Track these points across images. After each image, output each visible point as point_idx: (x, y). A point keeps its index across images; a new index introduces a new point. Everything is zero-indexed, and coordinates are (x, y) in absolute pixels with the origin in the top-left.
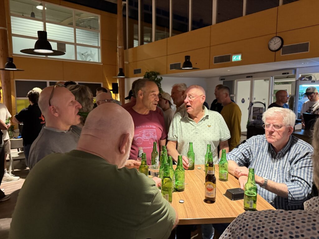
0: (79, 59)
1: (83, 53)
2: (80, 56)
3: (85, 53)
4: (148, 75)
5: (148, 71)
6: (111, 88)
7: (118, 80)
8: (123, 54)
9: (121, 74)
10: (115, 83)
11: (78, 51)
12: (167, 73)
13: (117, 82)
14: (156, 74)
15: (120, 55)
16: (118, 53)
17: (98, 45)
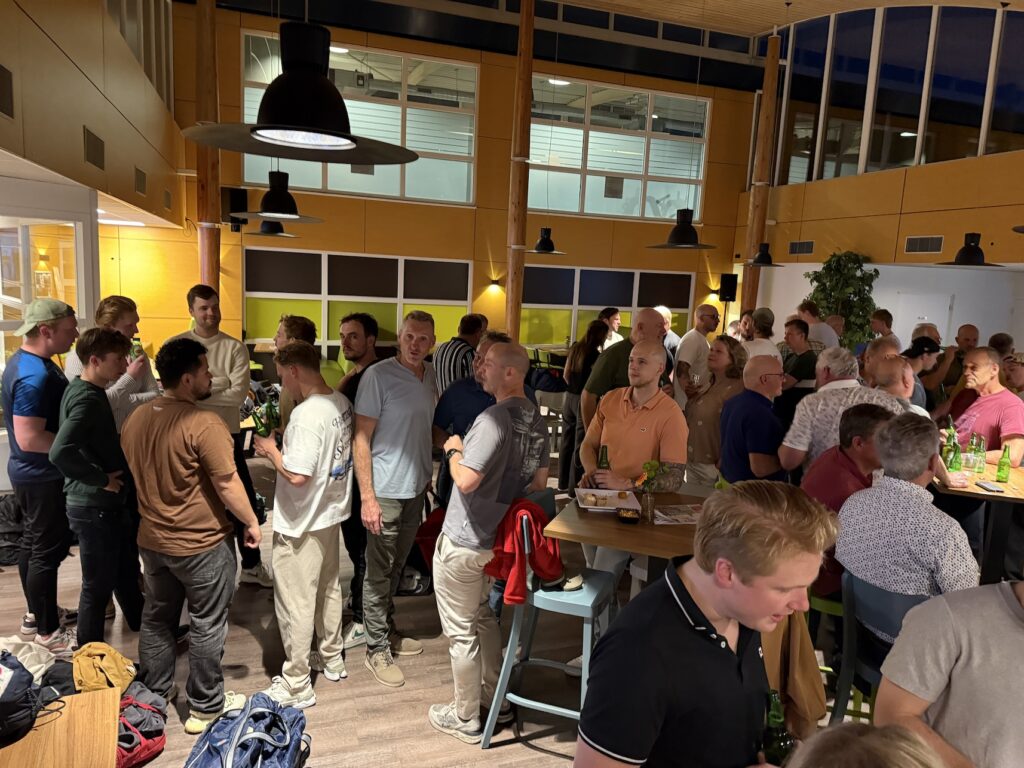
0: (649, 214)
2: (653, 207)
3: (664, 199)
4: (838, 261)
5: (838, 253)
6: (715, 285)
7: (735, 265)
8: (765, 201)
9: (765, 258)
10: (729, 273)
11: (648, 195)
12: (895, 261)
13: (734, 272)
14: (858, 260)
15: (757, 204)
16: (751, 199)
17: (697, 177)
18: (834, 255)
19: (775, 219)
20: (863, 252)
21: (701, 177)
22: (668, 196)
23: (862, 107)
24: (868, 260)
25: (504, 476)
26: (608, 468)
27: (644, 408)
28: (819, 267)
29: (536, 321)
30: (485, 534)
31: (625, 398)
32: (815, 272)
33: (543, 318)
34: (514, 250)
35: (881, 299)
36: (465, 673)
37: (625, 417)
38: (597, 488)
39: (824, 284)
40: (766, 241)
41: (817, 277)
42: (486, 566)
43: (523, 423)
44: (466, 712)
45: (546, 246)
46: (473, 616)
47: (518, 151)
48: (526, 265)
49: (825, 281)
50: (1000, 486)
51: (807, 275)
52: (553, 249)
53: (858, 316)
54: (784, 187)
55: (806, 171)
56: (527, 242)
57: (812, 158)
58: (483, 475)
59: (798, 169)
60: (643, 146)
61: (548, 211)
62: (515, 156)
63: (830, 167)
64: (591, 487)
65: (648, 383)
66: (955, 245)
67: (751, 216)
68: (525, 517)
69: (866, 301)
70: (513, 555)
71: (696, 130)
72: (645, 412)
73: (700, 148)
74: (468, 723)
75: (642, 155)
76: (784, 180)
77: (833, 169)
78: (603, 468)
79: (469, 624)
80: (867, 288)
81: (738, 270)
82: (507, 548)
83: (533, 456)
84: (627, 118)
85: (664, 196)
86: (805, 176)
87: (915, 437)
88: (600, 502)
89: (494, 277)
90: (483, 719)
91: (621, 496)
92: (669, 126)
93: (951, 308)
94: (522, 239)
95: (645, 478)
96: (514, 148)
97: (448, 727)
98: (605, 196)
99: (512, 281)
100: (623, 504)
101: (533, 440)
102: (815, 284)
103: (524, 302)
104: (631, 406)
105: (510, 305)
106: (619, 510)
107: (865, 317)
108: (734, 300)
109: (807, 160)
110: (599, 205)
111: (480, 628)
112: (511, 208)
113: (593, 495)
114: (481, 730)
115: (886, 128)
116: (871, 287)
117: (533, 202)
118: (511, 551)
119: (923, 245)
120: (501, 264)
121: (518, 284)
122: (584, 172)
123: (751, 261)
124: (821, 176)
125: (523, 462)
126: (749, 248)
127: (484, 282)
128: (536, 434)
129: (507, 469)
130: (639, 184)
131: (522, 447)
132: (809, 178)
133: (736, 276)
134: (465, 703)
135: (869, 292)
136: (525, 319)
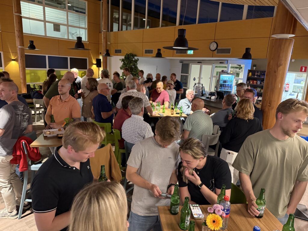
0: (70, 38)
1: (73, 33)
2: (71, 35)
3: (75, 33)
4: (128, 56)
5: (128, 53)
6: (95, 62)
7: (100, 56)
8: (106, 36)
9: (108, 54)
10: (98, 58)
11: (69, 31)
12: (142, 56)
13: (100, 58)
14: (134, 56)
15: (104, 37)
16: (102, 35)
17: (85, 27)
18: (127, 54)
19: (110, 42)
20: (134, 53)
21: (86, 27)
22: (76, 32)
23: (131, 10)
24: (136, 56)
25: (13, 129)
26: (54, 122)
27: (65, 101)
28: (123, 57)
29: (33, 74)
30: (8, 150)
31: (58, 99)
32: (122, 59)
33: (35, 73)
34: (20, 48)
35: (140, 67)
36: (8, 198)
37: (59, 105)
38: (51, 129)
39: (125, 63)
40: (108, 49)
41: (123, 60)
42: (11, 161)
43: (19, 110)
44: (10, 210)
45: (32, 47)
46: (8, 178)
47: (16, 11)
48: (25, 54)
49: (125, 61)
50: (163, 114)
51: (120, 60)
52: (35, 48)
53: (134, 72)
54: (112, 32)
55: (117, 28)
56: (25, 46)
57: (119, 23)
58: (4, 130)
59: (115, 27)
60: (66, 14)
61: (31, 34)
62: (15, 13)
63: (124, 27)
64: (49, 129)
65: (65, 93)
66: (155, 52)
67: (103, 41)
68: (24, 142)
69: (136, 68)
70: (21, 155)
71: (83, 11)
72: (66, 103)
73: (85, 17)
74: (12, 213)
75: (66, 17)
76: (112, 30)
77: (125, 28)
78: (53, 122)
79: (7, 181)
80: (136, 64)
81: (101, 57)
82: (18, 153)
83: (25, 121)
84: (60, 4)
85: (75, 32)
86: (117, 29)
87: (138, 103)
88: (51, 133)
89: (13, 58)
90: (18, 210)
91: (59, 130)
92: (75, 9)
93: (157, 69)
94: (22, 44)
95: (65, 123)
96: (14, 9)
97: (4, 216)
98: (54, 31)
99: (20, 60)
100: (60, 133)
101: (24, 116)
102: (123, 62)
103: (26, 67)
104: (61, 101)
105: (21, 68)
106: (58, 135)
107: (136, 72)
108: (101, 67)
109: (118, 24)
110: (52, 33)
111: (12, 181)
112: (16, 33)
113: (49, 131)
114: (17, 214)
115: (139, 17)
116: (137, 63)
117: (25, 30)
118: (20, 154)
119: (149, 52)
120: (15, 53)
121: (23, 61)
122: (45, 21)
123: (104, 55)
124: (122, 30)
125: (21, 123)
126: (103, 51)
127: (9, 60)
128: (25, 113)
129: (15, 127)
130: (66, 27)
131: (20, 118)
132: (119, 30)
133: (100, 59)
134: (10, 207)
135: (137, 65)
136: (28, 74)
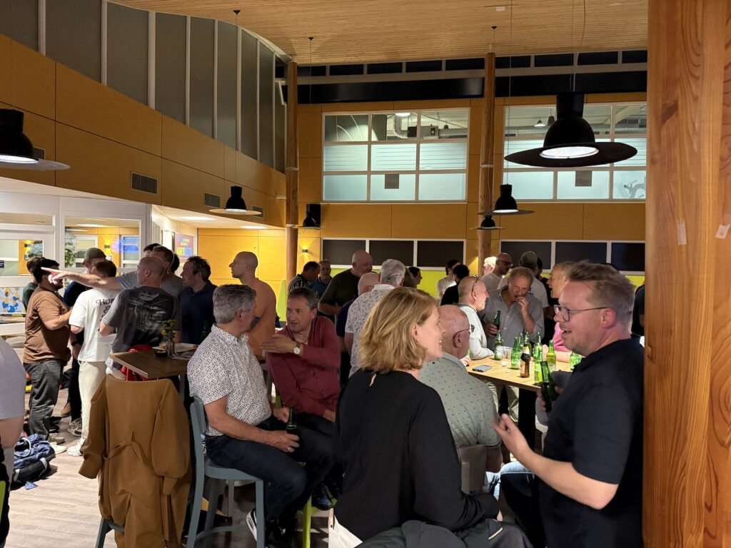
1: (627, 184)
2: (620, 189)
3: (630, 184)
22: (635, 181)
43: (138, 300)
45: (487, 224)
47: (483, 161)
52: (494, 225)
62: (482, 164)
83: (153, 321)
85: (632, 180)
96: (482, 159)
98: (576, 186)
101: (152, 311)
112: (480, 200)
128: (155, 308)
130: (607, 174)
131: (136, 313)
